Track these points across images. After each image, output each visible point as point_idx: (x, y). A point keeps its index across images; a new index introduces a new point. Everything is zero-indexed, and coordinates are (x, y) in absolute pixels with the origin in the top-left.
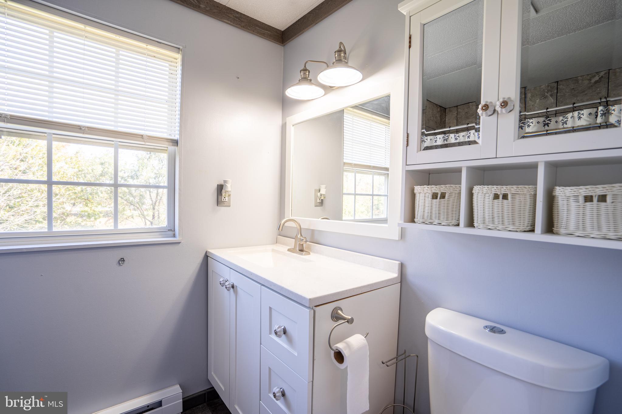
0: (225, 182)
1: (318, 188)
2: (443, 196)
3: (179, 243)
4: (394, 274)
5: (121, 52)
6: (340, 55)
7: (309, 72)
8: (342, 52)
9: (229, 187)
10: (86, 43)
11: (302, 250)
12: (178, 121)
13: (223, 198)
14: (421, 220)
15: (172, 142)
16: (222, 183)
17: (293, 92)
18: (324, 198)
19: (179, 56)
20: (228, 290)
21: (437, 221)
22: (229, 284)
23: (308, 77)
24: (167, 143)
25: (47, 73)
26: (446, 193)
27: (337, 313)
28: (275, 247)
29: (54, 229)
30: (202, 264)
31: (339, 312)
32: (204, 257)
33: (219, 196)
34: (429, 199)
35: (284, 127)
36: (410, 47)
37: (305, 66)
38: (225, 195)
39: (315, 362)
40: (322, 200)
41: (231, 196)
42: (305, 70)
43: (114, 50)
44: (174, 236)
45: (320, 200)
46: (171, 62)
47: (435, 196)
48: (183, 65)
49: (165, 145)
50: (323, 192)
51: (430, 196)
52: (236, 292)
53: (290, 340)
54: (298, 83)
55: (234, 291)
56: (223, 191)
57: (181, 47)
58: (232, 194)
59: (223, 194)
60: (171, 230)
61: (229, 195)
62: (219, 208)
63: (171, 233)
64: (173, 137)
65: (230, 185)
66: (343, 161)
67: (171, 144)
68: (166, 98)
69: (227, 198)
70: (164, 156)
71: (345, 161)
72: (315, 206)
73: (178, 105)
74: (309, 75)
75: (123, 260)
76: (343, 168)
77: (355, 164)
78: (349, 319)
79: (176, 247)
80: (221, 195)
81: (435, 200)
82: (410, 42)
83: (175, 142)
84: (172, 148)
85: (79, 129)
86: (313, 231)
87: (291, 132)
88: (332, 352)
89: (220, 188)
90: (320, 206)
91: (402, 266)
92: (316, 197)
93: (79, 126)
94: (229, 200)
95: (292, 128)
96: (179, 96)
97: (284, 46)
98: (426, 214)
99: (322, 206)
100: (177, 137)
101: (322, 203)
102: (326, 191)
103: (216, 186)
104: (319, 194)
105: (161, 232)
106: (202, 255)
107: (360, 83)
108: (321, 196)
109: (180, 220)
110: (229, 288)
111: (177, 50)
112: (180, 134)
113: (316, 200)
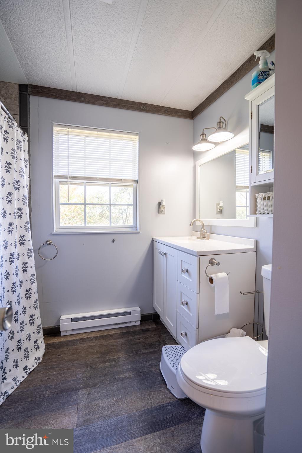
0: (162, 200)
1: (218, 203)
2: (269, 198)
3: (139, 233)
4: (252, 246)
5: (111, 141)
6: (220, 125)
7: (205, 135)
8: (221, 123)
9: (164, 203)
10: (98, 139)
11: (204, 238)
12: (137, 170)
13: (161, 209)
14: (259, 213)
15: (135, 181)
16: (160, 201)
17: (197, 148)
18: (222, 208)
19: (137, 137)
20: (163, 255)
21: (267, 212)
22: (163, 252)
23: (205, 138)
24: (132, 182)
25: (83, 156)
26: (270, 196)
27: (212, 261)
28: (190, 237)
29: (87, 225)
30: (150, 245)
31: (214, 260)
32: (151, 242)
33: (159, 209)
34: (262, 201)
35: (194, 167)
36: (251, 118)
37: (203, 132)
38: (162, 208)
39: (200, 283)
40: (221, 210)
41: (166, 208)
42: (203, 134)
43: (108, 140)
44: (137, 230)
45: (220, 210)
46: (134, 141)
47: (264, 199)
48: (139, 142)
49: (131, 183)
50: (221, 205)
51: (262, 199)
52: (166, 257)
53: (190, 275)
54: (199, 142)
55: (165, 256)
56: (161, 206)
57: (138, 133)
58: (166, 207)
59: (161, 207)
60: (135, 227)
61: (164, 208)
62: (159, 215)
63: (135, 228)
64: (135, 179)
65: (165, 202)
66: (236, 185)
67: (134, 182)
68: (132, 159)
69: (163, 209)
70: (131, 190)
71: (237, 185)
72: (217, 214)
73: (137, 162)
74: (205, 137)
75: (114, 240)
76: (236, 189)
77: (245, 186)
78: (217, 263)
79: (138, 235)
80: (160, 208)
81: (265, 201)
82: (251, 116)
83: (136, 182)
84: (135, 184)
85: (96, 179)
86: (211, 226)
87: (199, 170)
88: (209, 278)
89: (159, 204)
90: (220, 214)
91: (257, 243)
92: (217, 208)
93: (96, 178)
94: (165, 210)
95: (199, 168)
96: (138, 158)
97: (194, 119)
98: (261, 209)
99: (221, 214)
100: (137, 179)
101: (221, 212)
102: (223, 204)
103: (157, 203)
104: (219, 207)
105: (130, 227)
106: (151, 240)
107: (234, 138)
108: (220, 207)
109: (139, 221)
110: (163, 254)
111: (136, 134)
112: (139, 177)
113: (217, 210)
